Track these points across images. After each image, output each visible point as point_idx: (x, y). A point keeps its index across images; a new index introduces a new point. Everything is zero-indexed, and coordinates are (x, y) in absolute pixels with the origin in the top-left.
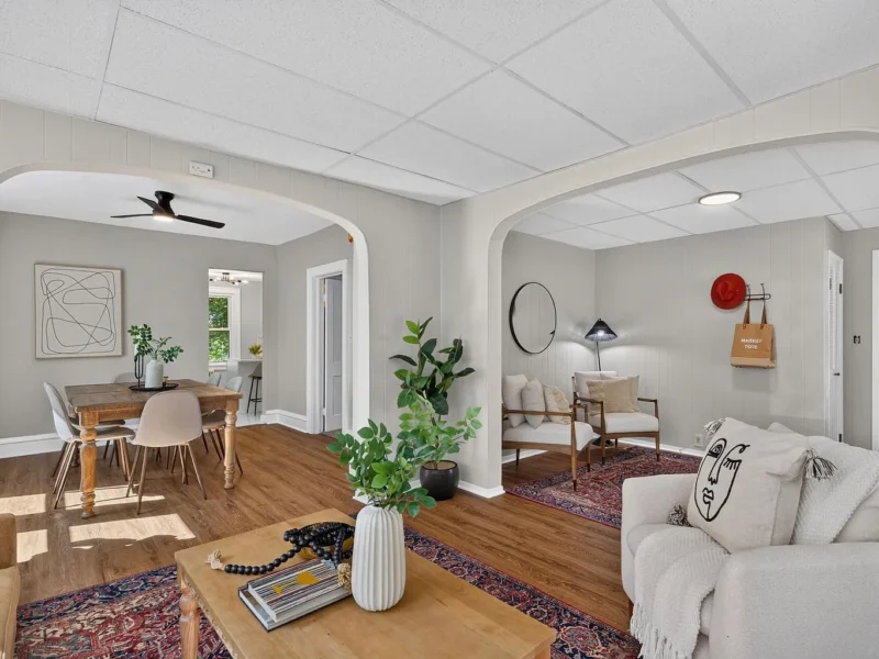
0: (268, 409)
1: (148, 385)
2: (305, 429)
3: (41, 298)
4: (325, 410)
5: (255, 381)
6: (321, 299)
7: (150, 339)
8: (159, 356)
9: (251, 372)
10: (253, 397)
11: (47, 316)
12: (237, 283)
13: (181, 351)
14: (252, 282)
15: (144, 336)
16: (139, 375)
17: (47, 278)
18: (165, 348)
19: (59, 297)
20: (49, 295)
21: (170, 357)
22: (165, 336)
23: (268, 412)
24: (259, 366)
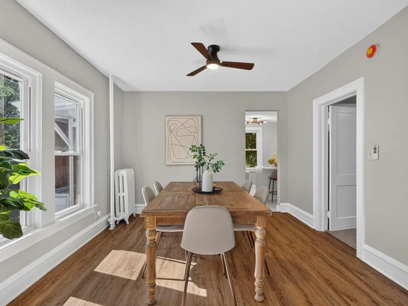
0: (282, 202)
1: (203, 190)
2: (313, 226)
3: (168, 133)
4: (329, 214)
5: (272, 181)
6: (326, 122)
7: (204, 155)
8: (210, 168)
9: (270, 175)
10: (271, 190)
11: (170, 143)
12: (261, 124)
13: (223, 164)
14: (269, 123)
15: (200, 153)
16: (199, 181)
17: (170, 123)
18: (213, 162)
19: (175, 132)
20: (171, 131)
21: (217, 168)
22: (213, 153)
23: (282, 204)
24: (275, 171)
